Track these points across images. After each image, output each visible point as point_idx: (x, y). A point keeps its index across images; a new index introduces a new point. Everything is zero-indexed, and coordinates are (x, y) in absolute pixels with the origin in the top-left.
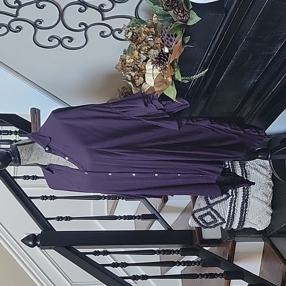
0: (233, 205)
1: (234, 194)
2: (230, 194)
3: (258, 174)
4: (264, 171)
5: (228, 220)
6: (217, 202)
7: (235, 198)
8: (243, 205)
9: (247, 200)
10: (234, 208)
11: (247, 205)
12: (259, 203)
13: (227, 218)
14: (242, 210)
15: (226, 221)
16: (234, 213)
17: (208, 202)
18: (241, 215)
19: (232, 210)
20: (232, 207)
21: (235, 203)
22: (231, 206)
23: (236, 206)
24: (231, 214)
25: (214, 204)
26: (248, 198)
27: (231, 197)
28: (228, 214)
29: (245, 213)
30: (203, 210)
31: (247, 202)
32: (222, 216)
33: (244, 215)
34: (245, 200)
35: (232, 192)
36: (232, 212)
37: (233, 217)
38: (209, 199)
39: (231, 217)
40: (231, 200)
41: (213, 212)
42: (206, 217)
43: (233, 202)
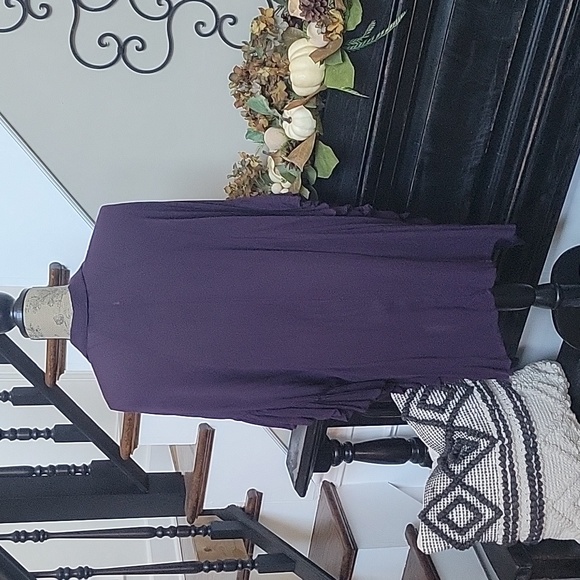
0: (508, 463)
1: (504, 435)
2: (496, 437)
3: (543, 396)
4: (554, 391)
5: (506, 503)
6: (471, 465)
7: (510, 444)
8: (528, 461)
9: (535, 448)
10: (511, 470)
11: (537, 459)
12: (564, 458)
13: (502, 501)
14: (530, 474)
15: (502, 508)
16: (514, 483)
17: (451, 474)
18: (532, 487)
19: (509, 475)
20: (507, 469)
21: (510, 457)
22: (503, 464)
23: (516, 464)
24: (509, 488)
25: (465, 472)
26: (535, 444)
27: (500, 442)
28: (501, 488)
29: (539, 481)
30: (445, 494)
31: (536, 455)
32: (490, 499)
33: (537, 487)
34: (532, 449)
35: (499, 432)
36: (509, 482)
37: (515, 495)
38: (452, 466)
39: (510, 495)
40: (501, 450)
41: (468, 494)
42: (454, 511)
43: (506, 454)
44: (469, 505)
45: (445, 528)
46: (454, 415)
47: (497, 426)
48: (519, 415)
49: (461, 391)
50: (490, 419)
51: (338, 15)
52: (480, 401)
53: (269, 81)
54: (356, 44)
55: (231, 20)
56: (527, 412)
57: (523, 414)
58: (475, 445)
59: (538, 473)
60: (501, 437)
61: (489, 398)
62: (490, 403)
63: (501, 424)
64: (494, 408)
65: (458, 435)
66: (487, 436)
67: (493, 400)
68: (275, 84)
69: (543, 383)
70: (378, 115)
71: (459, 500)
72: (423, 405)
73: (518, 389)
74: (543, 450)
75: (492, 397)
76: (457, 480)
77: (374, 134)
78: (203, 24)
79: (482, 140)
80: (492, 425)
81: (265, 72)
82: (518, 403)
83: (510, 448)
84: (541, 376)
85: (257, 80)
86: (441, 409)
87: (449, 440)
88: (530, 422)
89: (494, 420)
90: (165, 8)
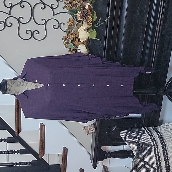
0: (157, 153)
1: (155, 144)
2: (153, 145)
3: (168, 133)
5: (157, 166)
6: (145, 155)
7: (157, 147)
10: (158, 155)
11: (166, 152)
13: (156, 166)
14: (164, 157)
15: (156, 168)
16: (160, 160)
17: (139, 158)
18: (165, 161)
19: (158, 157)
20: (157, 155)
21: (158, 151)
22: (155, 154)
23: (160, 154)
24: (158, 161)
25: (144, 157)
26: (166, 147)
27: (154, 147)
28: (155, 161)
29: (167, 159)
30: (138, 164)
31: (166, 150)
32: (152, 165)
33: (167, 161)
34: (165, 149)
35: (153, 143)
36: (158, 159)
37: (160, 163)
38: (140, 155)
39: (158, 163)
40: (154, 149)
41: (145, 164)
42: (141, 170)
43: (156, 150)
44: (146, 168)
46: (139, 139)
47: (153, 142)
48: (160, 138)
49: (141, 132)
50: (150, 140)
51: (91, 18)
52: (147, 134)
53: (73, 39)
54: (97, 25)
55: (63, 24)
56: (162, 137)
57: (161, 138)
58: (147, 148)
59: (167, 156)
60: (154, 145)
61: (150, 133)
62: (150, 135)
63: (154, 141)
64: (152, 136)
65: (141, 145)
66: (150, 145)
67: (151, 134)
68: (75, 40)
69: (168, 129)
70: (106, 47)
71: (142, 166)
72: (130, 137)
73: (159, 131)
74: (168, 149)
75: (151, 133)
76: (142, 160)
77: (106, 52)
78: (55, 25)
79: (140, 54)
80: (151, 141)
81: (72, 36)
82: (159, 135)
83: (157, 148)
84: (167, 127)
85: (70, 39)
86: (135, 138)
87: (138, 147)
88: (163, 140)
89: (152, 140)
90: (44, 22)
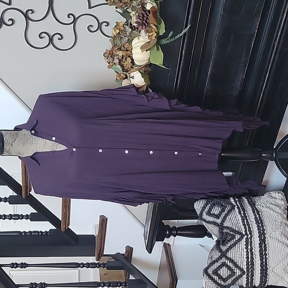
0: (249, 247)
1: (248, 233)
2: (244, 234)
3: (272, 212)
4: (278, 209)
5: (248, 268)
6: (231, 247)
7: (251, 237)
8: (260, 247)
9: (264, 241)
10: (251, 251)
11: (265, 246)
12: (280, 245)
13: (246, 267)
14: (261, 254)
15: (245, 270)
16: (252, 258)
17: (221, 251)
18: (261, 260)
19: (250, 254)
20: (249, 251)
21: (251, 244)
22: (247, 248)
23: (254, 248)
24: (250, 260)
25: (227, 250)
26: (265, 237)
27: (246, 237)
28: (246, 260)
29: (265, 257)
30: (217, 261)
31: (265, 243)
32: (239, 265)
33: (264, 260)
34: (263, 241)
35: (246, 231)
36: (250, 257)
37: (253, 264)
38: (221, 246)
39: (250, 264)
40: (246, 241)
41: (228, 262)
42: (221, 270)
43: (249, 243)
44: (229, 268)
45: (216, 278)
46: (223, 221)
47: (245, 228)
48: (257, 222)
49: (228, 208)
50: (241, 224)
51: (154, 27)
52: (238, 214)
53: (123, 58)
55: (106, 24)
56: (262, 222)
57: (260, 222)
58: (233, 237)
59: (265, 253)
60: (246, 234)
61: (242, 212)
62: (242, 215)
63: (247, 227)
64: (244, 218)
65: (225, 231)
66: (240, 233)
67: (244, 214)
68: (126, 59)
69: (272, 204)
70: (180, 74)
71: (224, 264)
72: (209, 213)
73: (258, 207)
74: (269, 241)
75: (244, 211)
76: (224, 254)
77: (179, 83)
78: (91, 26)
79: (239, 83)
80: (243, 227)
81: (120, 53)
82: (257, 216)
83: (251, 240)
84: (272, 201)
85: (117, 57)
86: (218, 217)
87: (221, 232)
88: (262, 226)
89: (244, 225)
90: (72, 19)
